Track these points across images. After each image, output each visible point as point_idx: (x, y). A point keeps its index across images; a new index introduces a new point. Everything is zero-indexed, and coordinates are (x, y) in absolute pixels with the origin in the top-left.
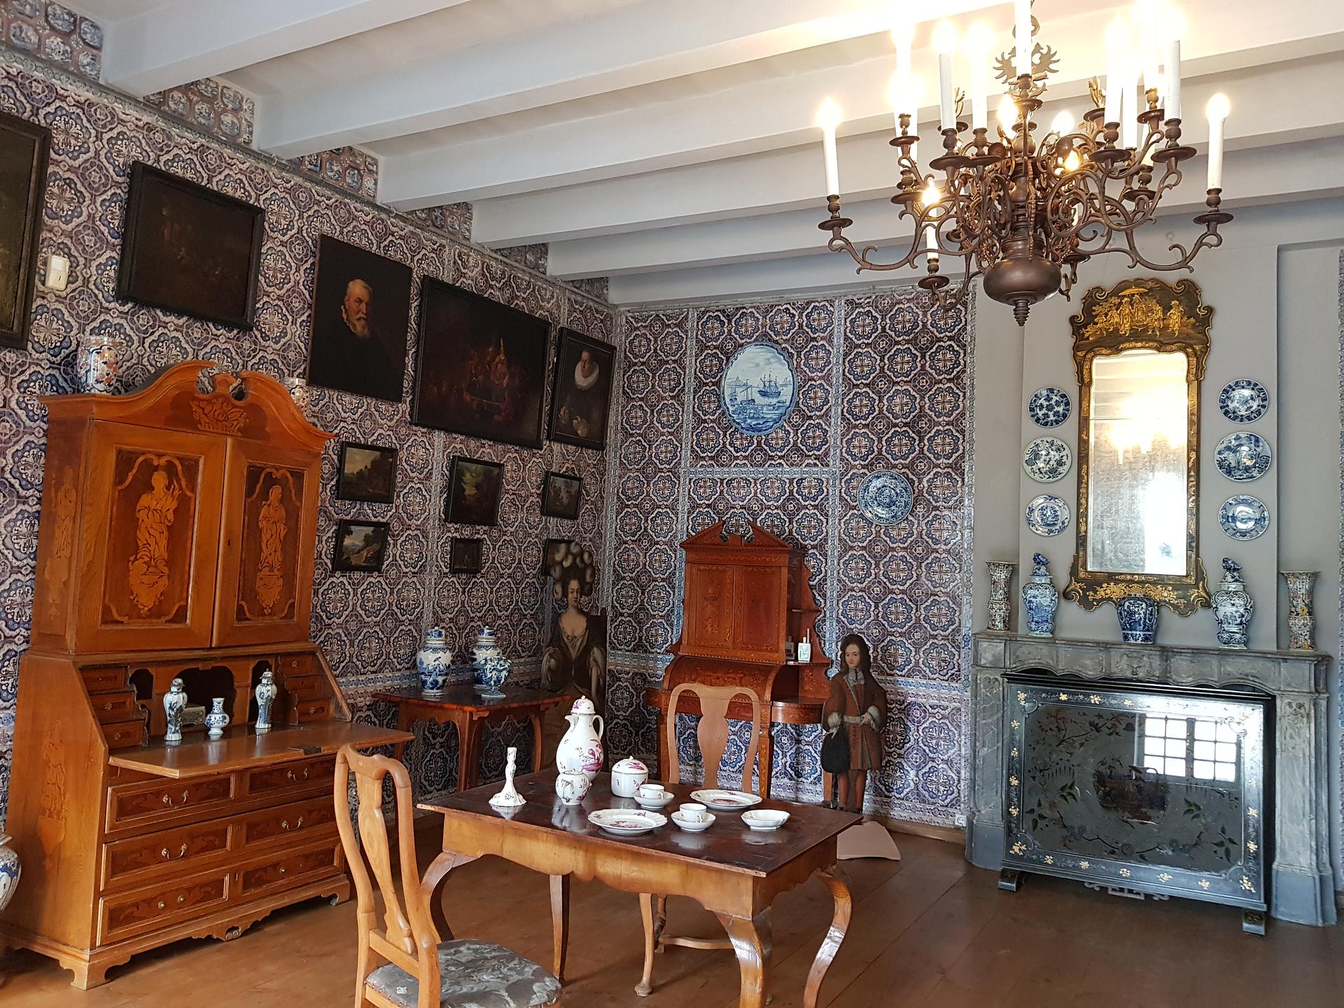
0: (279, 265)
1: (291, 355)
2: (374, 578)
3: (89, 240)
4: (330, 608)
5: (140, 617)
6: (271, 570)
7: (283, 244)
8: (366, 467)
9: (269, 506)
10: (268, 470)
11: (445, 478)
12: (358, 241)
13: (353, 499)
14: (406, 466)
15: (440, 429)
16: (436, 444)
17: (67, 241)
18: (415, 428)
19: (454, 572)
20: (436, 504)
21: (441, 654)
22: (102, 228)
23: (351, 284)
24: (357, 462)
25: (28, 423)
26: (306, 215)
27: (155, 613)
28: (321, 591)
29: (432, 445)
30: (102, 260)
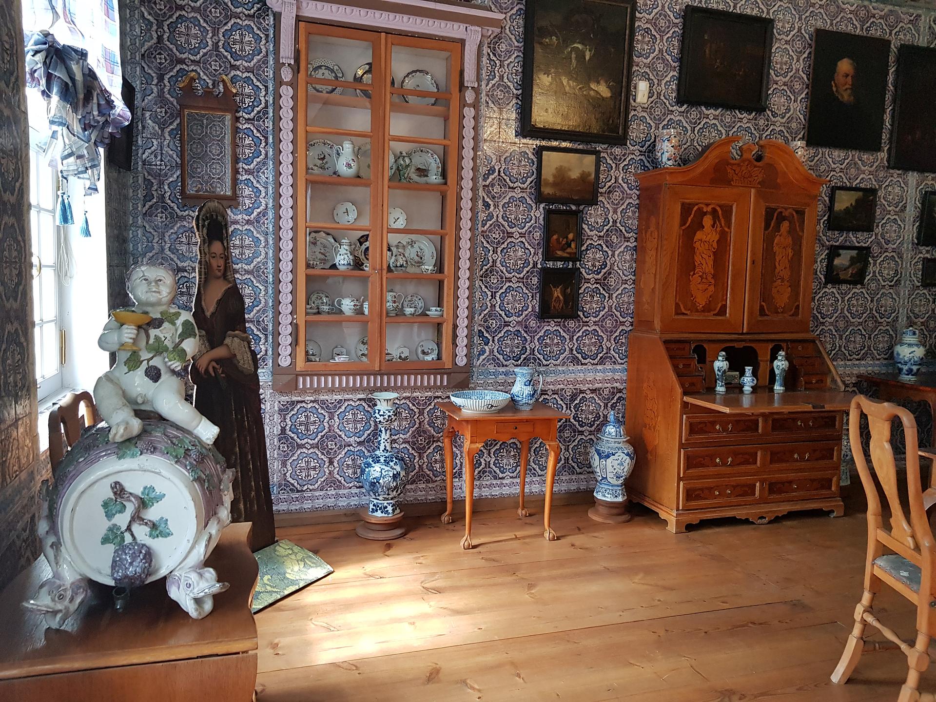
0: (785, 59)
1: (794, 125)
2: (857, 290)
3: (660, 67)
4: (824, 310)
5: (697, 311)
6: (783, 281)
7: (787, 42)
8: (851, 204)
9: (780, 236)
10: (779, 210)
11: (918, 209)
12: (845, 28)
13: (841, 229)
14: (884, 202)
15: (913, 170)
16: (910, 182)
17: (647, 70)
18: (891, 171)
19: (925, 285)
20: (910, 231)
21: (915, 349)
22: (668, 57)
23: (839, 63)
24: (844, 201)
25: (629, 191)
26: (804, 17)
27: (707, 309)
28: (817, 298)
29: (906, 184)
30: (668, 79)
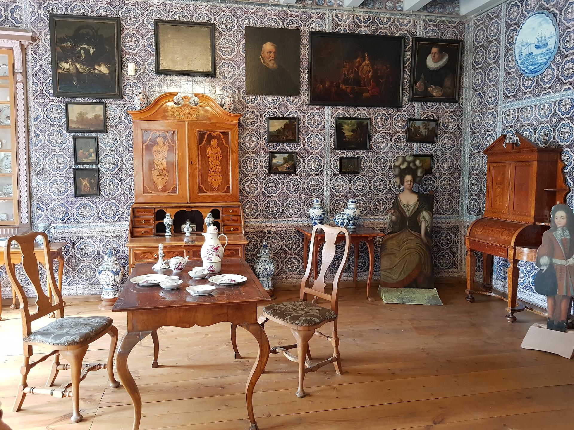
1: (239, 83)
2: (293, 177)
3: (144, 54)
4: (270, 189)
6: (215, 172)
7: (229, 36)
8: (281, 128)
9: (211, 147)
10: (209, 133)
11: (333, 128)
12: (271, 25)
14: (308, 125)
15: (328, 105)
17: (135, 57)
18: (311, 107)
20: (329, 141)
22: (148, 49)
23: (264, 45)
24: (276, 126)
25: (129, 124)
26: (240, 20)
28: (264, 182)
29: (324, 114)
30: (149, 61)
